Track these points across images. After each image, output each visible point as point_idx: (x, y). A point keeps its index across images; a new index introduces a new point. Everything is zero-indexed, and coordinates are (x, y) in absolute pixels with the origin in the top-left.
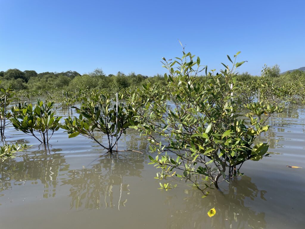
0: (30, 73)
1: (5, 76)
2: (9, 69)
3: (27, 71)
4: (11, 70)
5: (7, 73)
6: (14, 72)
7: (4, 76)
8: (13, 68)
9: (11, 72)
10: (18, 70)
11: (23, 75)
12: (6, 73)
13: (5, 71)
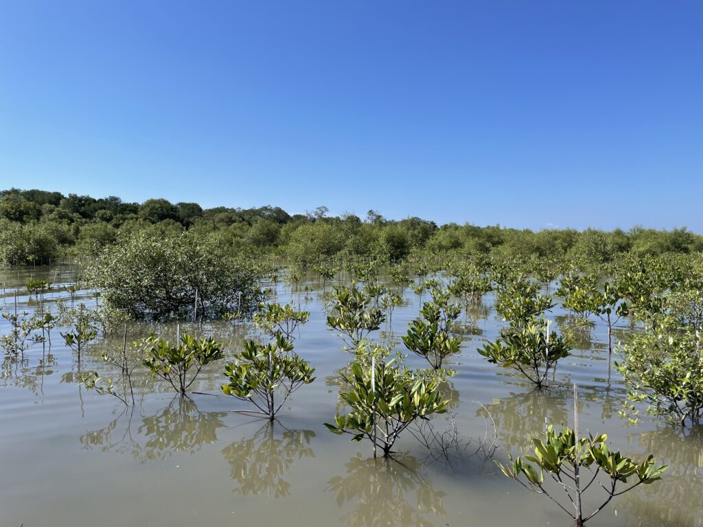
0: (189, 209)
1: (141, 213)
2: (149, 199)
3: (183, 205)
4: (152, 202)
5: (146, 206)
6: (158, 206)
7: (139, 213)
8: (156, 197)
9: (153, 205)
10: (166, 202)
11: (175, 212)
12: (143, 207)
13: (140, 204)
